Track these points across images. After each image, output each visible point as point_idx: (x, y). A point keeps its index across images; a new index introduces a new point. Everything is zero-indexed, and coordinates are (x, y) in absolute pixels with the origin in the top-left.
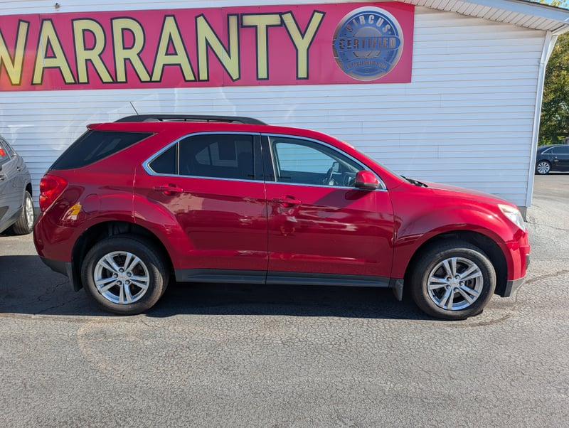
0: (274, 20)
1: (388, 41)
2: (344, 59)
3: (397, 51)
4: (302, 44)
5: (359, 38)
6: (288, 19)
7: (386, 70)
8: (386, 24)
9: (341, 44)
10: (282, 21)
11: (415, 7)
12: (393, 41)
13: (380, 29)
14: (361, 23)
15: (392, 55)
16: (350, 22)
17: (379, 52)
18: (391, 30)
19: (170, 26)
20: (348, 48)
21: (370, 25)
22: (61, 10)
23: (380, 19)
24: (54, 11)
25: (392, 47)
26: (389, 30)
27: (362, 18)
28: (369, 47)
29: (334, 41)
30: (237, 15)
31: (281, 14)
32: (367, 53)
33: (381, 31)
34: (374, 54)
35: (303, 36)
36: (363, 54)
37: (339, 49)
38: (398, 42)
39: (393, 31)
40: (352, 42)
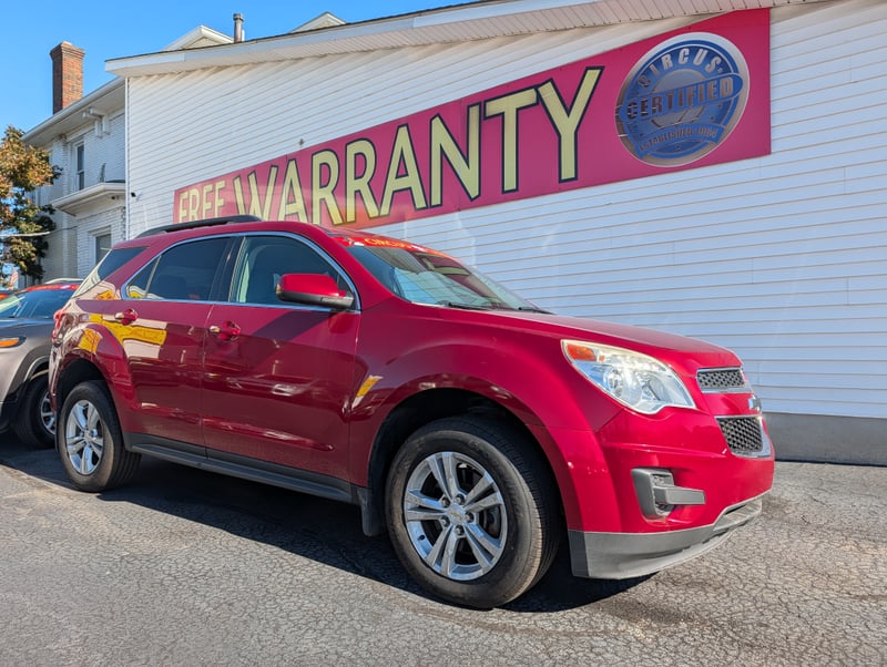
0: (527, 97)
1: (718, 86)
2: (636, 135)
3: (737, 99)
4: (567, 124)
5: (662, 93)
6: (548, 92)
7: (716, 140)
8: (713, 57)
9: (629, 111)
10: (539, 97)
11: (772, 11)
12: (727, 83)
13: (701, 68)
14: (666, 67)
15: (726, 108)
16: (646, 71)
17: (700, 109)
18: (723, 64)
19: (403, 140)
20: (643, 115)
21: (683, 66)
22: (305, 146)
23: (701, 50)
24: (298, 148)
25: (726, 94)
26: (718, 66)
27: (667, 60)
28: (681, 104)
29: (618, 110)
30: (479, 104)
31: (536, 87)
32: (678, 115)
33: (704, 72)
34: (690, 115)
35: (568, 112)
36: (669, 120)
37: (627, 119)
38: (738, 83)
39: (727, 66)
40: (649, 104)
